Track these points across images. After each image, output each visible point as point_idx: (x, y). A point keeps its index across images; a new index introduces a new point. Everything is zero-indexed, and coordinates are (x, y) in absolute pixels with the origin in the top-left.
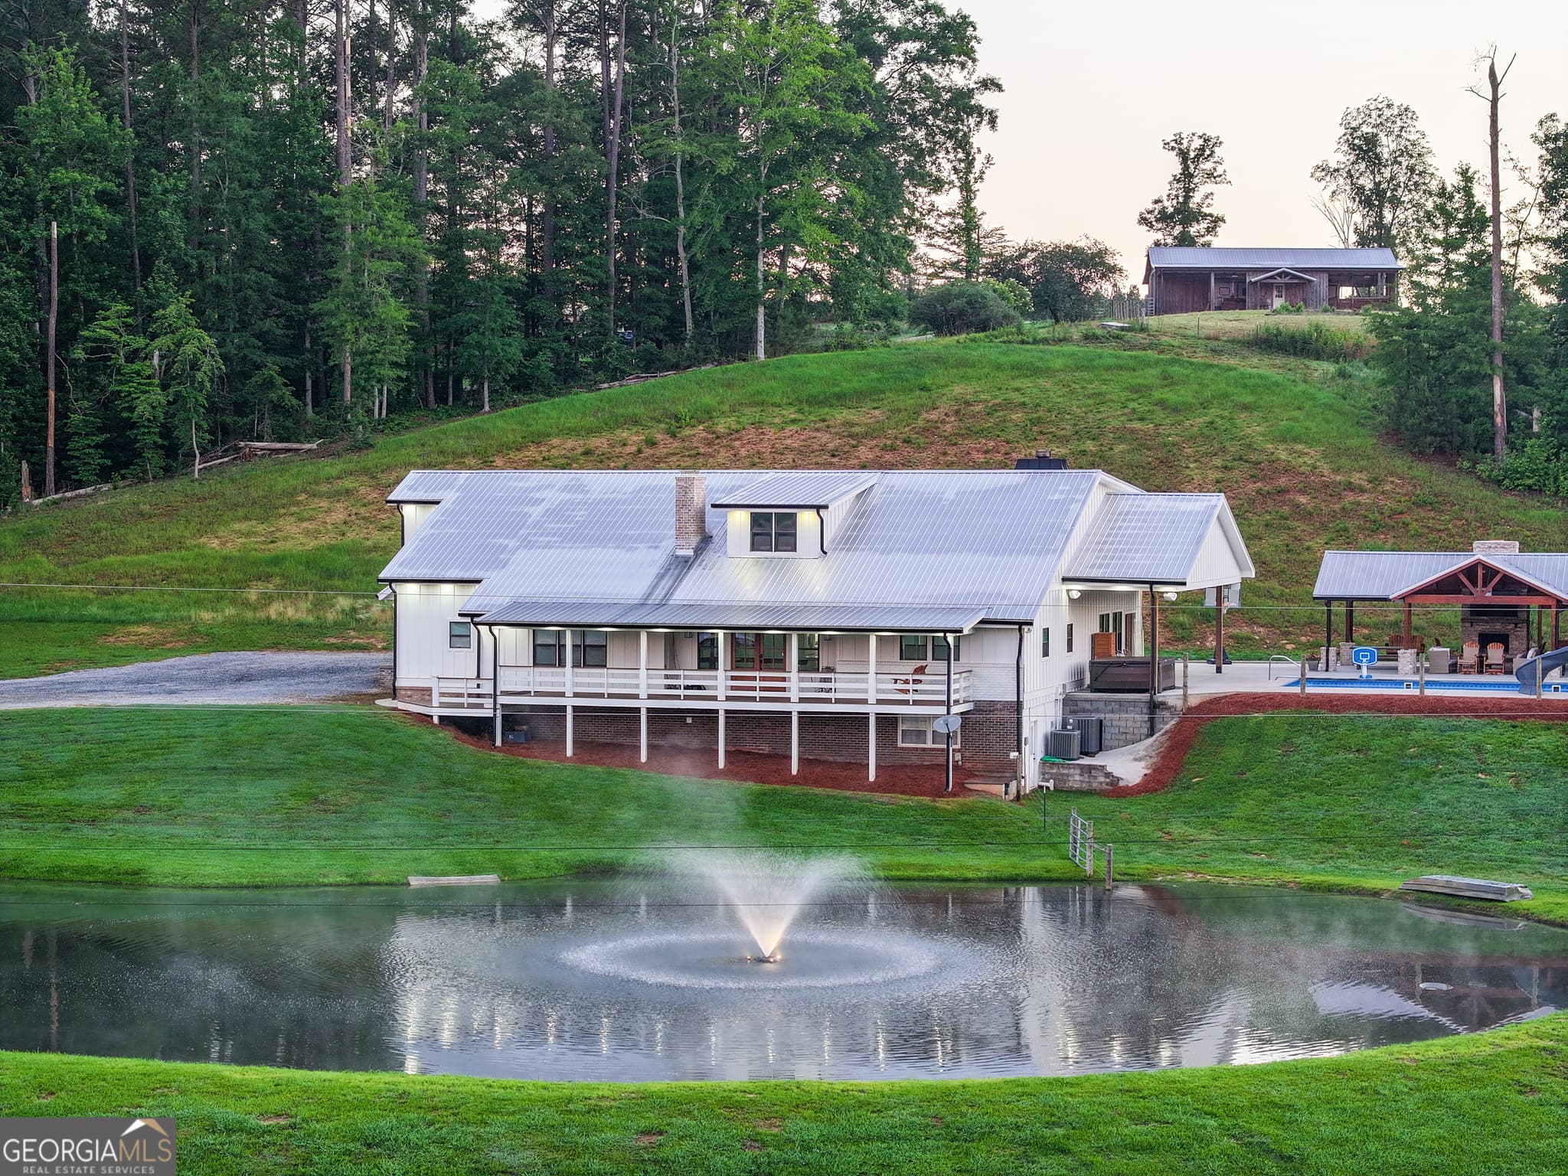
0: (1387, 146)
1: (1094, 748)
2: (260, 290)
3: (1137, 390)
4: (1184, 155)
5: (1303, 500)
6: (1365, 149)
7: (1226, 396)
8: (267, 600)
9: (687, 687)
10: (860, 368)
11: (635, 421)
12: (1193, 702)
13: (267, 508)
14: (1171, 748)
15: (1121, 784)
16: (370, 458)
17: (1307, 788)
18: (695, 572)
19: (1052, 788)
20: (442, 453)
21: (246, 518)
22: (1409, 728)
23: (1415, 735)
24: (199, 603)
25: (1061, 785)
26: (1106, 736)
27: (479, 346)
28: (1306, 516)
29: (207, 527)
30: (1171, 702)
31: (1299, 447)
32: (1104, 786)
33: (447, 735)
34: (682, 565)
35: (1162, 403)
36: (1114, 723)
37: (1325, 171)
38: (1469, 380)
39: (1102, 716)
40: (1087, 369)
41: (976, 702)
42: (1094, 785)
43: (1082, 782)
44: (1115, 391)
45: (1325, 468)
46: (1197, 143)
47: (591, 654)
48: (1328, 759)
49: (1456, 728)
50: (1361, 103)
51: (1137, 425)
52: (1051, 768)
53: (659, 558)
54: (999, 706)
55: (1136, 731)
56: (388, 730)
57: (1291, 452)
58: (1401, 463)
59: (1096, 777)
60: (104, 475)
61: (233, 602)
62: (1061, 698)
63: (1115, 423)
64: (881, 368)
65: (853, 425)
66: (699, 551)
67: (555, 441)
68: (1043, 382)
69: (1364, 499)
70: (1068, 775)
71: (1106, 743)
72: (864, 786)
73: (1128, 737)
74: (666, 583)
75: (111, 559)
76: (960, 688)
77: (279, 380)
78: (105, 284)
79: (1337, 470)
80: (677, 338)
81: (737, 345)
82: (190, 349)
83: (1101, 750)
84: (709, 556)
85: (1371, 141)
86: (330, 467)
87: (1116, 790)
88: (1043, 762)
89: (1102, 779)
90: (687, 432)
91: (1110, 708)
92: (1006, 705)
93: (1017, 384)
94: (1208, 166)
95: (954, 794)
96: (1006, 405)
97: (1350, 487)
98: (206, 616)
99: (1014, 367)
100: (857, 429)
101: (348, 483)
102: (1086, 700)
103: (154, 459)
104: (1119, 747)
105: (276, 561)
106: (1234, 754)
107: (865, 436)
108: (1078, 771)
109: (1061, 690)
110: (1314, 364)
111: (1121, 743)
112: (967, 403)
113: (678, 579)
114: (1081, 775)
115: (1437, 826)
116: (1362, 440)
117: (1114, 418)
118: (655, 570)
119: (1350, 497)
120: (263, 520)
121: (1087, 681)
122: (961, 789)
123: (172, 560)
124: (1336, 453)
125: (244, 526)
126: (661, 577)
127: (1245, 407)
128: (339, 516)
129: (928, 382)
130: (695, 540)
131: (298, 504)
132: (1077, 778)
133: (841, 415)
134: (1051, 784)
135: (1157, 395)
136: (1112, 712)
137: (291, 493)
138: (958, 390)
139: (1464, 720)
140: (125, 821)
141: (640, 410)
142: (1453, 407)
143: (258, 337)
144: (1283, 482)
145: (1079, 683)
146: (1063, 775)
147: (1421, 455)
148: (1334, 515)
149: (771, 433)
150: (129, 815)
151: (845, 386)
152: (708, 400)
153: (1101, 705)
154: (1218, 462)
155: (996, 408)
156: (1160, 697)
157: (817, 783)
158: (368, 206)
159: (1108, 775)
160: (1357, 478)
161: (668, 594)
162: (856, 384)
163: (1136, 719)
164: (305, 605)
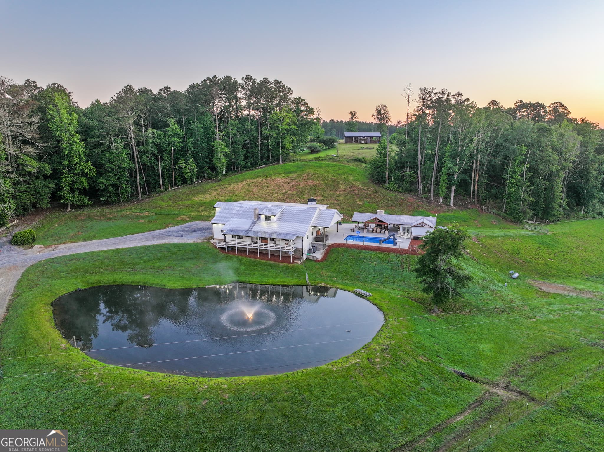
0: (382, 112)
2: (205, 155)
3: (334, 171)
4: (352, 115)
5: (356, 192)
6: (379, 112)
7: (348, 172)
8: (202, 211)
9: (253, 245)
10: (294, 166)
11: (260, 176)
12: (330, 244)
13: (204, 192)
14: (326, 253)
15: (318, 259)
16: (221, 183)
17: (344, 263)
18: (256, 224)
20: (231, 182)
21: (201, 194)
22: (361, 252)
23: (362, 254)
24: (192, 211)
25: (309, 259)
26: (317, 250)
27: (238, 163)
28: (356, 195)
29: (195, 196)
30: (327, 244)
31: (357, 182)
32: (315, 259)
33: (218, 250)
34: (254, 223)
35: (338, 173)
36: (318, 247)
37: (373, 115)
38: (383, 172)
39: (316, 246)
40: (328, 167)
41: (295, 249)
42: (313, 259)
44: (331, 171)
45: (360, 186)
46: (354, 113)
47: (241, 237)
48: (348, 258)
49: (368, 253)
50: (379, 105)
51: (334, 178)
52: (308, 256)
53: (251, 221)
55: (321, 249)
56: (210, 250)
57: (356, 183)
58: (372, 185)
60: (182, 184)
61: (197, 211)
63: (330, 177)
64: (297, 167)
65: (292, 177)
66: (257, 220)
67: (248, 180)
68: (321, 169)
69: (366, 192)
70: (310, 257)
72: (278, 261)
74: (252, 226)
75: (180, 202)
76: (293, 246)
77: (208, 169)
78: (181, 155)
79: (362, 186)
80: (269, 159)
81: (277, 161)
82: (193, 168)
83: (316, 252)
84: (258, 222)
85: (380, 111)
86: (215, 184)
87: (317, 261)
88: (306, 255)
90: (268, 179)
92: (300, 248)
93: (317, 170)
94: (355, 116)
95: (292, 263)
96: (315, 174)
97: (364, 189)
98: (193, 214)
99: (317, 166)
100: (293, 178)
101: (217, 188)
102: (314, 243)
103: (189, 182)
104: (318, 252)
105: (204, 203)
106: (334, 255)
107: (294, 179)
109: (310, 243)
110: (362, 164)
112: (309, 173)
113: (254, 226)
114: (312, 257)
115: (362, 273)
116: (367, 181)
117: (331, 176)
118: (251, 223)
119: (364, 191)
120: (204, 194)
121: (315, 240)
122: (293, 262)
123: (189, 202)
124: (363, 183)
125: (200, 196)
126: (251, 225)
127: (350, 174)
128: (215, 194)
129: (304, 169)
130: (257, 219)
131: (209, 191)
133: (291, 175)
134: (307, 259)
135: (337, 172)
137: (208, 189)
138: (308, 171)
139: (370, 251)
140: (167, 270)
141: (261, 175)
142: (380, 176)
143: (205, 162)
144: (354, 188)
145: (313, 241)
147: (375, 183)
148: (361, 195)
149: (280, 179)
150: (168, 268)
151: (292, 170)
152: (271, 173)
153: (317, 244)
154: (345, 185)
155: (313, 174)
156: (325, 243)
157: (272, 260)
158: (219, 145)
159: (316, 257)
160: (365, 188)
161: (252, 229)
162: (294, 170)
163: (322, 247)
164: (208, 212)
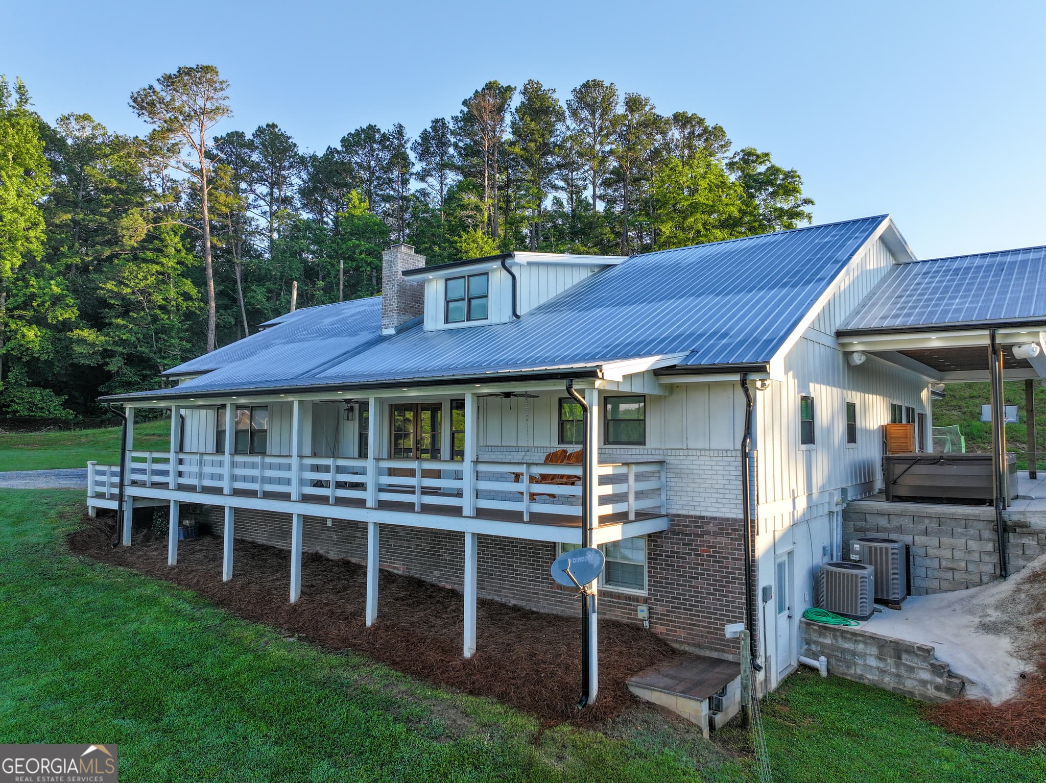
1: (896, 591)
9: (340, 485)
15: (972, 694)
18: (378, 347)
19: (824, 673)
25: (840, 669)
26: (918, 571)
32: (931, 691)
36: (931, 552)
39: (908, 539)
41: (673, 518)
42: (909, 684)
43: (883, 672)
52: (821, 635)
54: (712, 527)
55: (971, 567)
59: (911, 669)
62: (839, 509)
70: (854, 654)
71: (917, 582)
73: (958, 576)
83: (909, 593)
84: (404, 335)
87: (960, 707)
88: (808, 624)
89: (926, 675)
91: (921, 527)
92: (724, 525)
102: (880, 514)
104: (940, 590)
108: (874, 651)
109: (837, 497)
111: (945, 585)
113: (355, 355)
114: (880, 658)
121: (879, 484)
130: (398, 317)
132: (873, 662)
134: (821, 664)
136: (926, 533)
145: (866, 488)
146: (844, 651)
153: (906, 522)
156: (1015, 513)
159: (940, 669)
163: (971, 548)
